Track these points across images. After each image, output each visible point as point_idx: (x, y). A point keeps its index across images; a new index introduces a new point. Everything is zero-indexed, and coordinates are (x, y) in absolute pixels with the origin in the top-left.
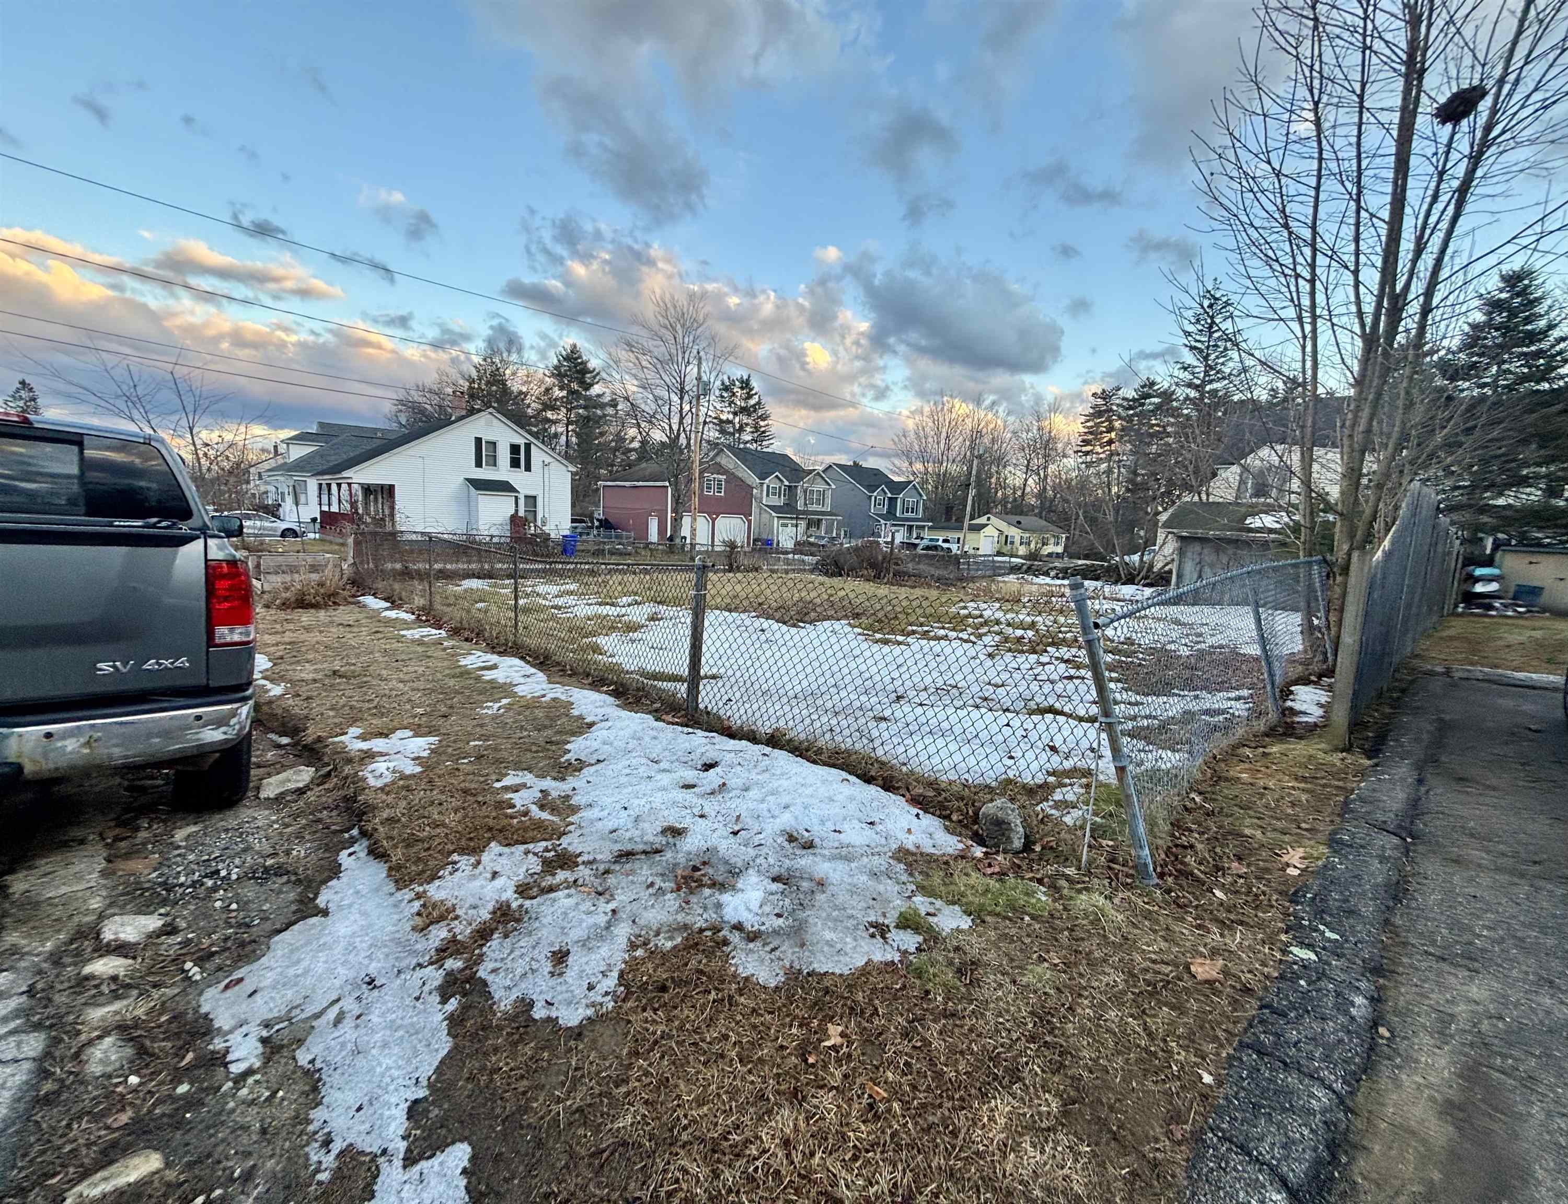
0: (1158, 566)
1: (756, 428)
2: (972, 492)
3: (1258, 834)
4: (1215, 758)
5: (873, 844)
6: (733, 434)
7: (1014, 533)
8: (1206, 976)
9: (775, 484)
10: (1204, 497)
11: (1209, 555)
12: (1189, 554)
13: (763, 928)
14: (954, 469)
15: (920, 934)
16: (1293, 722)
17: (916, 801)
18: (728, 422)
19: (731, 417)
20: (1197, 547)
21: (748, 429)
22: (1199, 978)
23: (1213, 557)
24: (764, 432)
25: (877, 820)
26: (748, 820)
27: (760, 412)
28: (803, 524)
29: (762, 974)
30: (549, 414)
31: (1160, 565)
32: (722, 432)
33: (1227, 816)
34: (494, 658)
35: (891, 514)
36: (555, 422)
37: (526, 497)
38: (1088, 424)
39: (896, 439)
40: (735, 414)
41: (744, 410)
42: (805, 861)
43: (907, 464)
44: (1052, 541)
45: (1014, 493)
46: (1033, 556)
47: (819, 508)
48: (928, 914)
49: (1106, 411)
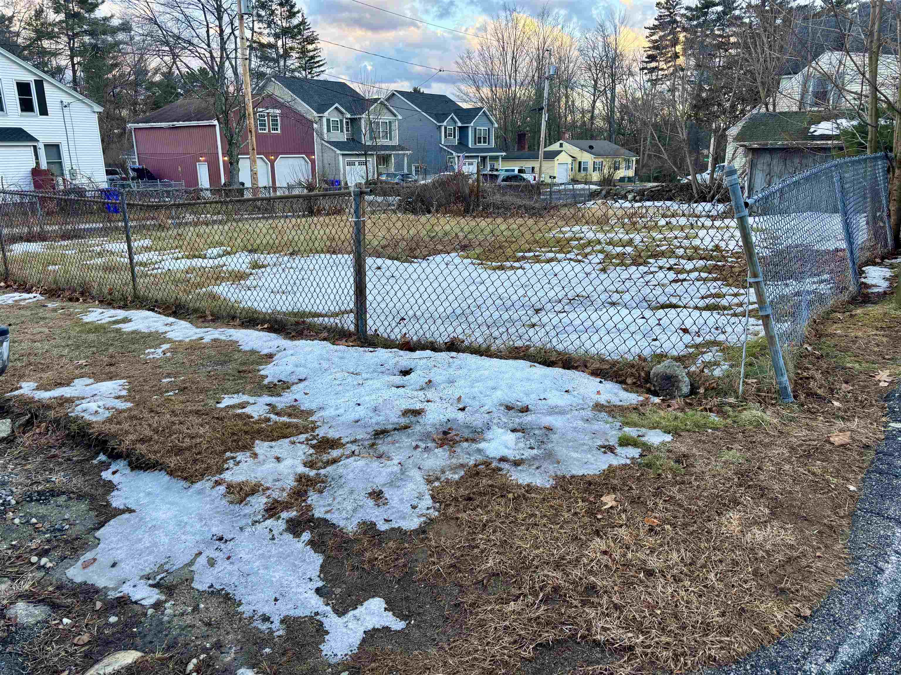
1: (303, 52)
2: (545, 117)
3: (857, 366)
4: (815, 322)
5: (575, 405)
6: (276, 61)
7: (587, 158)
8: (841, 442)
9: (335, 117)
10: (771, 108)
11: (777, 165)
12: (759, 166)
13: (523, 457)
14: (521, 93)
15: (638, 447)
16: (868, 293)
17: (595, 373)
18: (270, 46)
19: (272, 40)
20: (766, 158)
21: (294, 54)
22: (836, 444)
23: (781, 166)
24: (313, 57)
25: (571, 389)
26: (467, 400)
27: (306, 34)
28: (372, 161)
29: (538, 481)
30: (46, 44)
32: (264, 58)
33: (832, 358)
34: (121, 314)
35: (462, 145)
36: (55, 54)
37: (46, 146)
38: (654, 38)
39: (461, 61)
40: (277, 36)
42: (528, 418)
43: (474, 89)
44: (623, 165)
45: (583, 116)
46: (607, 181)
47: (386, 142)
48: (639, 436)
49: (670, 23)
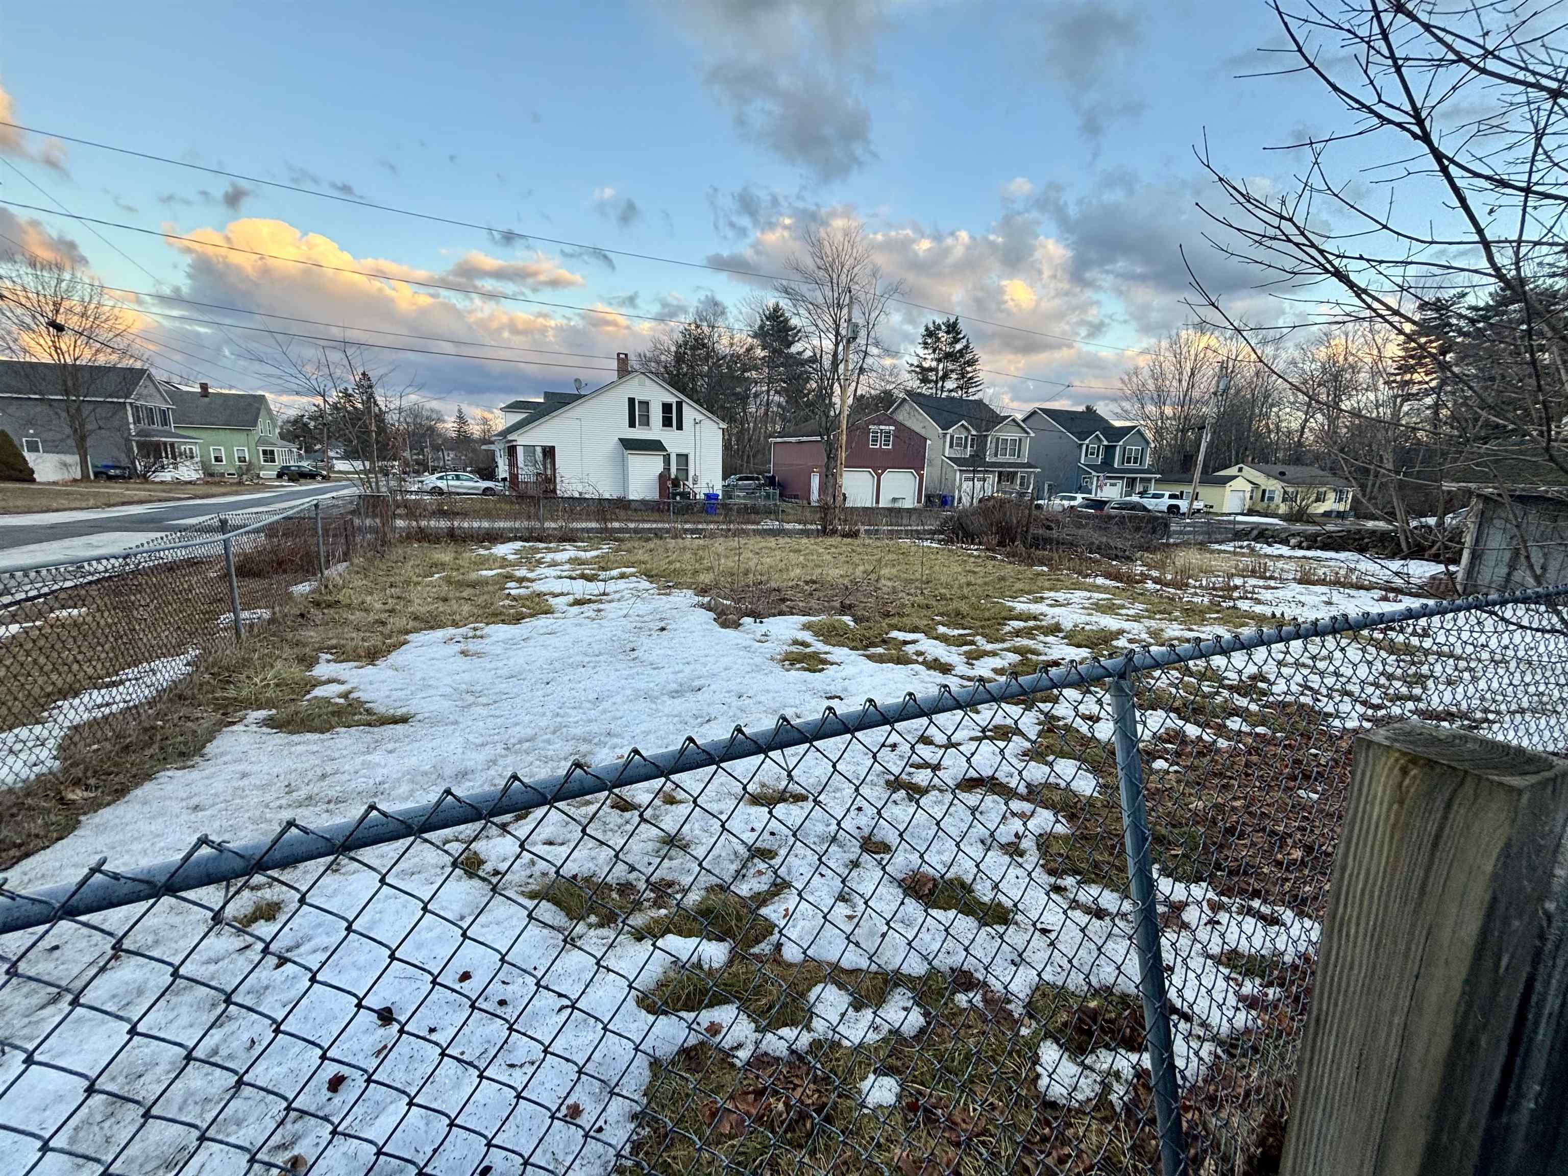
1: (963, 375)
2: (1207, 438)
7: (1275, 486)
9: (961, 435)
12: (1498, 522)
20: (1515, 511)
21: (953, 376)
23: (1545, 526)
24: (971, 378)
27: (968, 357)
35: (1106, 465)
37: (677, 456)
38: (1410, 345)
41: (948, 356)
44: (1331, 497)
46: (1297, 515)
47: (1012, 459)
49: (1439, 326)
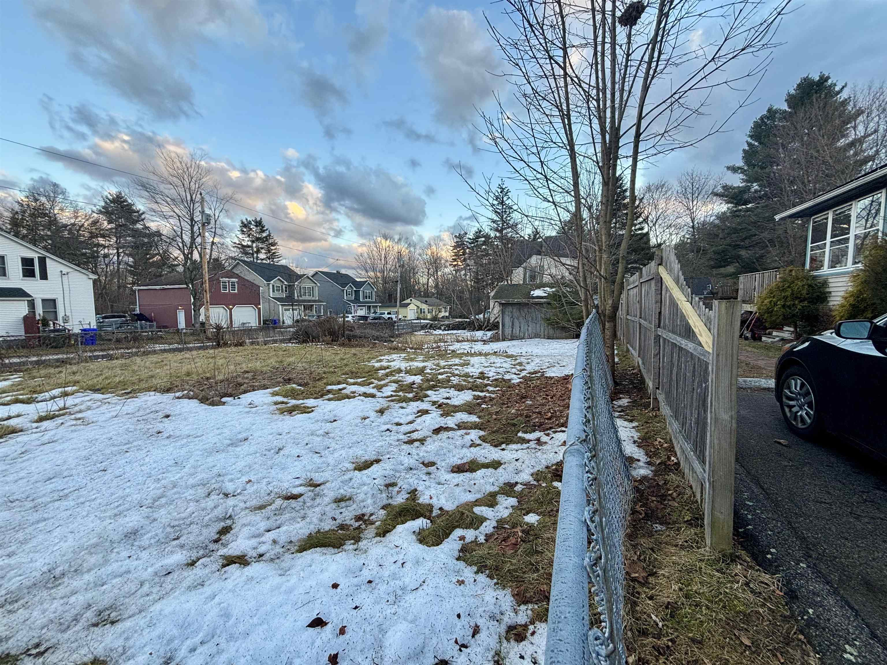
0: (492, 320)
2: (399, 287)
6: (252, 254)
7: (424, 307)
10: (509, 282)
11: (516, 313)
12: (507, 313)
18: (248, 246)
19: (250, 243)
20: (510, 309)
23: (518, 313)
24: (274, 253)
27: (271, 241)
31: (492, 319)
32: (245, 253)
35: (357, 300)
37: (43, 300)
43: (364, 272)
44: (443, 310)
45: (423, 287)
46: (434, 319)
49: (461, 244)
